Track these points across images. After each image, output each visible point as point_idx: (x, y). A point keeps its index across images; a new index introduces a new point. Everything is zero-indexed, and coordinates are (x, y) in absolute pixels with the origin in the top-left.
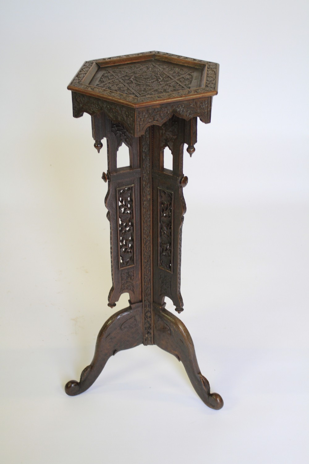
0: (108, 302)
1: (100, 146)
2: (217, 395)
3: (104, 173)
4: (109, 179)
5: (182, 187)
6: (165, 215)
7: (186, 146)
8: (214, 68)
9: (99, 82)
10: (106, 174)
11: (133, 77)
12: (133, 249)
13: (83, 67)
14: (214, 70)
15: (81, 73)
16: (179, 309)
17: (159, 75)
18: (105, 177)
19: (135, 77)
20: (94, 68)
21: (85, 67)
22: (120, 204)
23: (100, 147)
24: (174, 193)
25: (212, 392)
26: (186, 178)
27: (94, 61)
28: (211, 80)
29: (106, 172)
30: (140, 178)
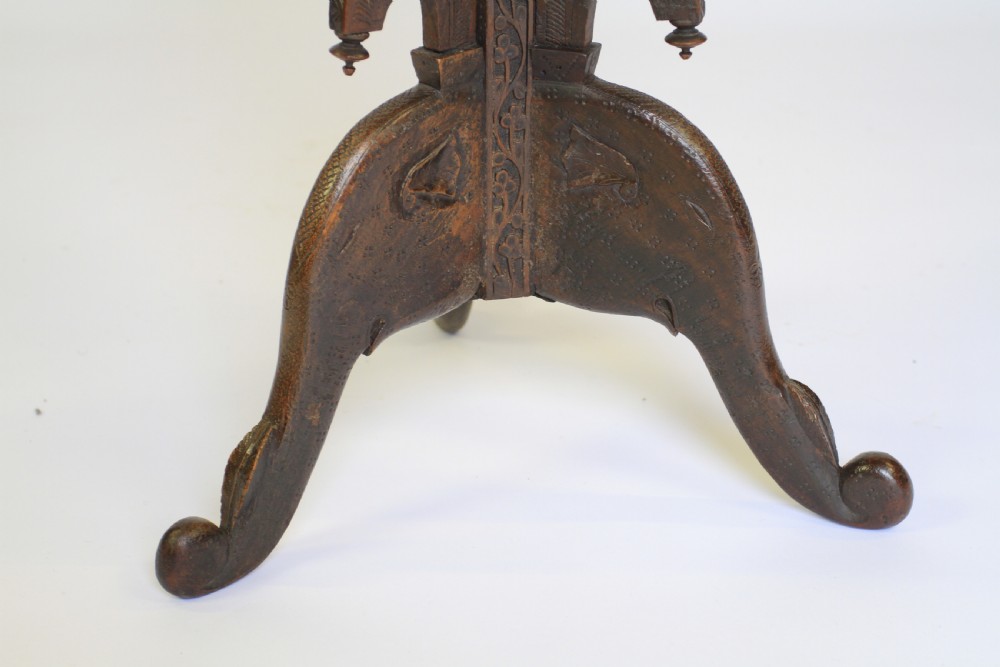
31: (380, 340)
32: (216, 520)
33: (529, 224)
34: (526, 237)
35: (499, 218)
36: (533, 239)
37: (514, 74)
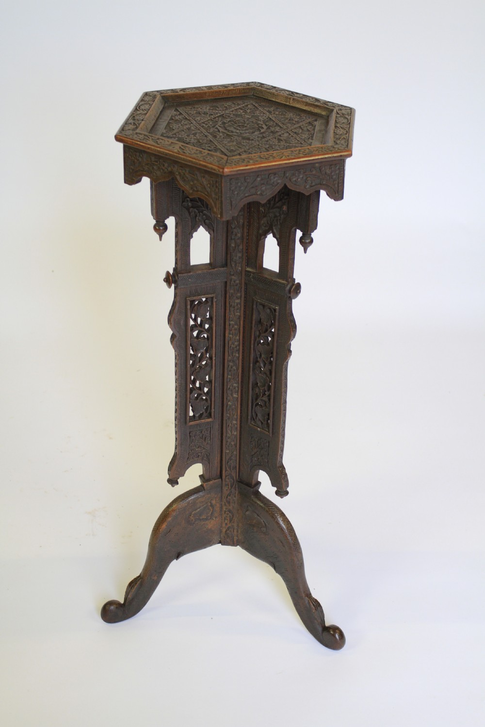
0: (168, 477)
1: (163, 229)
2: (335, 629)
3: (168, 273)
4: (175, 282)
5: (290, 299)
6: (262, 341)
7: (299, 234)
8: (346, 115)
9: (165, 128)
10: (171, 274)
11: (220, 123)
12: (210, 394)
13: (140, 104)
14: (347, 116)
15: (138, 112)
16: (282, 492)
17: (262, 123)
18: (169, 279)
19: (224, 123)
20: (157, 105)
21: (143, 103)
22: (192, 323)
23: (164, 231)
24: (279, 309)
25: (327, 624)
26: (299, 285)
27: (157, 93)
28: (341, 133)
29: (171, 272)
30: (226, 282)
31: (181, 557)
32: (122, 602)
33: (236, 527)
34: (235, 531)
35: (226, 524)
36: (237, 532)
37: (232, 487)
